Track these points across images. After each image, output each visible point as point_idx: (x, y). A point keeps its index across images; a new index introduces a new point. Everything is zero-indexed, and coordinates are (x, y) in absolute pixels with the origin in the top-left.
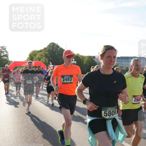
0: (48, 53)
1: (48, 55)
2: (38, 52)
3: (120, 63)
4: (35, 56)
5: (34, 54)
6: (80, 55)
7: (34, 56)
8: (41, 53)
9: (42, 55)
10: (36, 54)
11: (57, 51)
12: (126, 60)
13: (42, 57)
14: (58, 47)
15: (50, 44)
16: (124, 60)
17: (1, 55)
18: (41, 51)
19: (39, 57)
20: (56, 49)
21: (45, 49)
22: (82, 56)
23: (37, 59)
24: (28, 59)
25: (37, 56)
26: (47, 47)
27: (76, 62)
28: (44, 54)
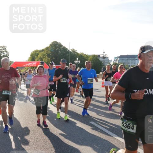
0: (50, 52)
1: (51, 55)
2: (40, 51)
3: (126, 61)
4: (37, 56)
5: (35, 54)
6: (84, 54)
7: (35, 56)
8: (43, 53)
9: (44, 55)
10: (38, 54)
11: (60, 50)
12: (133, 58)
13: (44, 57)
14: (61, 45)
15: (52, 43)
16: (130, 58)
17: (1, 56)
18: (43, 50)
19: (41, 57)
20: (59, 48)
21: (47, 48)
22: (86, 55)
23: (39, 59)
24: (29, 59)
25: (39, 56)
26: (49, 46)
27: (80, 61)
28: (46, 53)
